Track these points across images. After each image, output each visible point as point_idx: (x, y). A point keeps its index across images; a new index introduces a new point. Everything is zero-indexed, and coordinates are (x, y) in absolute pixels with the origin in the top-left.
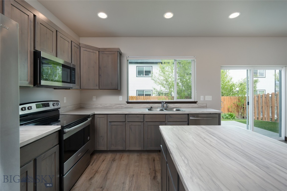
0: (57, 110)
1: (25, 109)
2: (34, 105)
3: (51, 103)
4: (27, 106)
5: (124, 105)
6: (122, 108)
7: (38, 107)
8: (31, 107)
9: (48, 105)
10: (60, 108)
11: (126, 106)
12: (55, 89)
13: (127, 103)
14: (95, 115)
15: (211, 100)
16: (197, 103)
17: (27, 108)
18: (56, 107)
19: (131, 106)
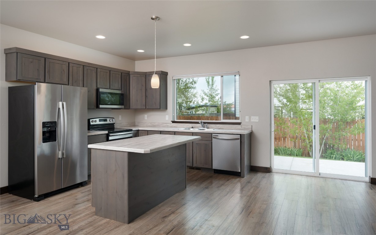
0: (113, 124)
1: (93, 122)
2: (98, 120)
3: (108, 119)
4: (94, 120)
5: (170, 124)
6: (168, 127)
7: (100, 121)
8: (96, 120)
9: (106, 120)
10: (114, 123)
11: (171, 126)
12: (112, 109)
13: (172, 123)
14: (139, 131)
15: (258, 121)
16: (241, 124)
17: (94, 121)
18: (112, 122)
19: (175, 126)
